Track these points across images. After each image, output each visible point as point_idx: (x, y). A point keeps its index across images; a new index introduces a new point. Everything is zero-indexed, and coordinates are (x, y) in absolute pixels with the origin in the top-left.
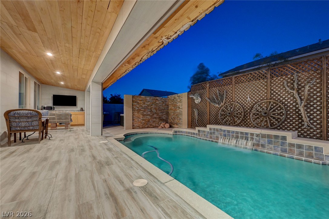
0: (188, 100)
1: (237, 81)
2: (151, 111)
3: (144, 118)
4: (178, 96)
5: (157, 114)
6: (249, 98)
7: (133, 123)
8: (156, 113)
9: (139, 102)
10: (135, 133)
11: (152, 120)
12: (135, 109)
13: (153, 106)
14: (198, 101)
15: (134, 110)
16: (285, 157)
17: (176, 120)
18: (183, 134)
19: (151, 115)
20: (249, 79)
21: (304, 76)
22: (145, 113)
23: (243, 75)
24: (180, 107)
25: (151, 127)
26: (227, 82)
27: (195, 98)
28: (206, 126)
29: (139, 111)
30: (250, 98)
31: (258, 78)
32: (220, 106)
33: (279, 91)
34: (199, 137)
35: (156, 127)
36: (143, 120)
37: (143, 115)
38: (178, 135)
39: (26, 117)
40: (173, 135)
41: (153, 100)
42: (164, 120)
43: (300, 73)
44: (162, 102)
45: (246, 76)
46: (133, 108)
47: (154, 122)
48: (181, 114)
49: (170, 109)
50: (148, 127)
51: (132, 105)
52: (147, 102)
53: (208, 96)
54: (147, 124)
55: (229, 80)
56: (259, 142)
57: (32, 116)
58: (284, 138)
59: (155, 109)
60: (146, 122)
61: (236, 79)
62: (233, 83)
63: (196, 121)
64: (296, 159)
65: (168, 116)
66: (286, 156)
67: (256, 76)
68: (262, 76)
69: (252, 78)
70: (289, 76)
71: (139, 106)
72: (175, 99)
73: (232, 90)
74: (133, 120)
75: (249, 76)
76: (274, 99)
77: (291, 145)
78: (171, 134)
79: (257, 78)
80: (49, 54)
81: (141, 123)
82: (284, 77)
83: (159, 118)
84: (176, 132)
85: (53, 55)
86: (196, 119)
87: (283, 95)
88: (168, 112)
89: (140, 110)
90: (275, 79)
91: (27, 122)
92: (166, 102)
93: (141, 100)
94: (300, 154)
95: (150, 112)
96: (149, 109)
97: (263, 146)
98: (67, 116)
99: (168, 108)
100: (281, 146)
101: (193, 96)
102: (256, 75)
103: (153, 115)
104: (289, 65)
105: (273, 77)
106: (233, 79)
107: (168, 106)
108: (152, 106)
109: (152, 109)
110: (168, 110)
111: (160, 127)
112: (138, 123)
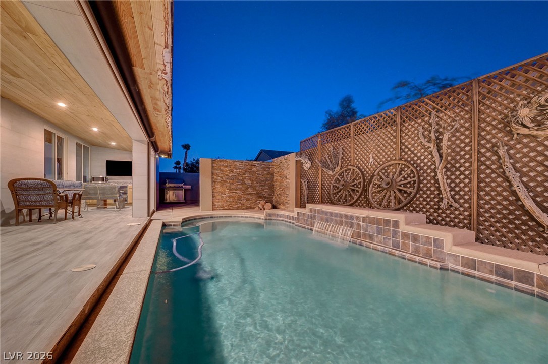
0: (296, 165)
1: (356, 131)
2: (243, 183)
3: (231, 194)
4: (285, 159)
5: (254, 188)
6: (372, 160)
7: (213, 201)
8: (251, 187)
9: (223, 169)
10: (210, 216)
11: (245, 198)
12: (217, 179)
13: (247, 176)
14: (307, 165)
15: (215, 182)
16: (395, 255)
17: (283, 197)
18: (281, 219)
19: (243, 190)
20: (373, 126)
21: (446, 116)
22: (234, 187)
23: (365, 120)
24: (288, 177)
25: (244, 208)
26: (344, 133)
27: (303, 161)
28: (305, 207)
29: (223, 183)
30: (374, 158)
31: (384, 124)
32: (334, 173)
33: (413, 146)
34: (297, 224)
35: (251, 209)
36: (230, 197)
37: (230, 189)
38: (274, 220)
39: (36, 188)
40: (266, 220)
41: (247, 166)
42: (264, 197)
43: (442, 112)
44: (262, 170)
45: (369, 122)
46: (213, 178)
47: (248, 200)
48: (288, 188)
49: (276, 180)
50: (238, 209)
51: (212, 174)
52: (236, 169)
53: (320, 159)
54: (236, 203)
55: (346, 129)
56: (366, 231)
57: (44, 188)
58: (396, 224)
59: (251, 180)
60: (235, 199)
61: (356, 127)
62: (352, 135)
63: (305, 199)
64: (408, 260)
65: (273, 191)
66: (397, 254)
67: (382, 121)
68: (390, 121)
69: (376, 124)
70: (427, 119)
71: (222, 175)
72: (281, 164)
73: (350, 147)
74: (213, 197)
75: (373, 121)
76: (406, 160)
77: (405, 236)
78: (262, 219)
79: (382, 124)
80: (62, 105)
81: (227, 201)
82: (420, 121)
83: (258, 194)
84: (270, 215)
85: (67, 106)
86: (305, 196)
87: (418, 152)
88: (273, 185)
89: (225, 182)
90: (407, 124)
91: (38, 195)
92: (269, 168)
93: (227, 167)
94: (415, 252)
95: (241, 184)
96: (239, 180)
97: (371, 237)
98: (114, 190)
99: (273, 178)
100: (393, 237)
101: (300, 159)
102: (381, 119)
103: (247, 189)
104: (426, 100)
105: (404, 121)
106: (352, 126)
107: (273, 175)
108: (245, 174)
109: (245, 180)
110: (273, 181)
111: (257, 208)
112: (221, 202)
